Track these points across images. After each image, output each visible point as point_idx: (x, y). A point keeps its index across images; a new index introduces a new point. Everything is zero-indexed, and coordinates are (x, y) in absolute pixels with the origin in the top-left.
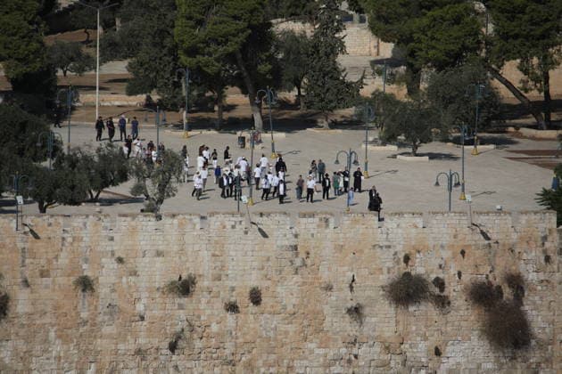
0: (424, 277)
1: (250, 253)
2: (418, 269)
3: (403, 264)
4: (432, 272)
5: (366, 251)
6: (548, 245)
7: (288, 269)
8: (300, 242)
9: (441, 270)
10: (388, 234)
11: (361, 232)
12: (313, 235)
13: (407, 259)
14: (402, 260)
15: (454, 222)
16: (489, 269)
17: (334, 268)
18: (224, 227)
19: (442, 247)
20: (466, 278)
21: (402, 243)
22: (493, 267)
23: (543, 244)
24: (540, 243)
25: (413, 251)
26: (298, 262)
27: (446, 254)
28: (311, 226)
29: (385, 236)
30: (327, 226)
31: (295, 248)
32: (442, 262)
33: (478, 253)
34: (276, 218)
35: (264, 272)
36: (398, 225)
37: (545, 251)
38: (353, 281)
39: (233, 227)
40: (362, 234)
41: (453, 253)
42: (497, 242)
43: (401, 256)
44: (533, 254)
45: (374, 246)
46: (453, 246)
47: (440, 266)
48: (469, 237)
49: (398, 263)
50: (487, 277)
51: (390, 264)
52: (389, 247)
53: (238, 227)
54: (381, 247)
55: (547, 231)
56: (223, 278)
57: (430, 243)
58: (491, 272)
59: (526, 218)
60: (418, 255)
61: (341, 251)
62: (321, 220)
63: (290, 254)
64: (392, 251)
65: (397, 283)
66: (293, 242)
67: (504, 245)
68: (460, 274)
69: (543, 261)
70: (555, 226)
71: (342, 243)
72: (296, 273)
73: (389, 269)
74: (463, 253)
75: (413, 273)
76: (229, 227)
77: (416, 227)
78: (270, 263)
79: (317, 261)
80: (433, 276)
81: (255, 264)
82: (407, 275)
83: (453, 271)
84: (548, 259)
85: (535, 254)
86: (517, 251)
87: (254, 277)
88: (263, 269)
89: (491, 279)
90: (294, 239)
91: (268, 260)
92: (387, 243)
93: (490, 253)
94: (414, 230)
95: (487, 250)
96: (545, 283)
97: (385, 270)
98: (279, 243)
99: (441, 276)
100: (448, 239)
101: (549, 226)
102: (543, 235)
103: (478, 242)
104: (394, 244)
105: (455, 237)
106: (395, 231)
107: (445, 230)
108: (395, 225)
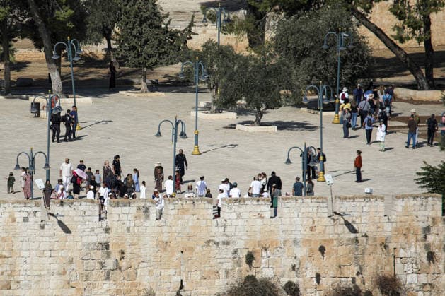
0: (273, 281)
1: (47, 253)
2: (265, 271)
3: (245, 266)
4: (283, 276)
5: (198, 248)
6: (431, 238)
7: (97, 274)
8: (111, 238)
9: (294, 273)
10: (225, 226)
11: (190, 224)
12: (128, 229)
13: (250, 258)
14: (244, 260)
15: (310, 210)
16: (356, 269)
17: (156, 271)
18: (14, 220)
19: (295, 242)
20: (327, 282)
21: (244, 238)
22: (361, 268)
23: (425, 237)
24: (420, 236)
25: (258, 249)
26: (110, 264)
27: (301, 252)
28: (126, 217)
29: (222, 229)
30: (147, 217)
31: (106, 246)
32: (296, 263)
33: (343, 250)
34: (81, 208)
35: (66, 277)
36: (239, 216)
37: (427, 247)
38: (181, 287)
39: (26, 220)
40: (193, 227)
41: (310, 250)
42: (366, 236)
43: (243, 255)
44: (413, 250)
45: (209, 242)
46: (309, 241)
47: (293, 268)
48: (329, 229)
49: (239, 263)
50: (354, 281)
51: (229, 266)
52: (227, 243)
53: (31, 219)
54: (217, 244)
55: (430, 220)
56: (13, 286)
57: (281, 237)
58: (358, 274)
59: (403, 204)
60: (264, 253)
61: (165, 250)
62: (139, 209)
63: (99, 254)
64: (231, 248)
65: (239, 289)
66: (103, 238)
67: (375, 239)
68: (318, 277)
69: (425, 260)
71: (166, 239)
72: (108, 278)
73: (227, 272)
74: (322, 250)
75: (258, 277)
76: (20, 220)
77: (262, 217)
78: (73, 266)
79: (134, 263)
80: (284, 281)
81: (55, 267)
82: (251, 279)
83: (310, 274)
84: (431, 257)
85: (415, 250)
86: (391, 246)
87: (52, 284)
88: (64, 273)
89: (358, 282)
90: (104, 235)
91: (71, 262)
92: (224, 239)
93: (357, 249)
94: (259, 221)
95: (354, 246)
96: (428, 288)
97: (222, 274)
98: (85, 240)
99: (294, 280)
100: (303, 232)
101: (432, 214)
102: (425, 225)
103: (341, 236)
104: (234, 239)
105: (312, 229)
106: (235, 222)
107: (299, 221)
108: (234, 215)
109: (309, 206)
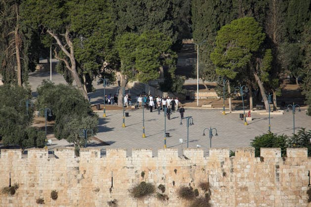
0: (153, 184)
1: (51, 172)
2: (149, 180)
3: (141, 178)
4: (158, 182)
5: (120, 170)
6: (224, 167)
7: (74, 181)
8: (80, 165)
9: (163, 181)
10: (132, 161)
11: (116, 159)
12: (88, 161)
13: (143, 174)
14: (140, 175)
15: (170, 154)
16: (191, 180)
17: (101, 180)
18: (36, 157)
19: (164, 168)
20: (178, 185)
21: (141, 165)
22: (193, 179)
23: (222, 166)
24: (220, 166)
25: (146, 170)
26: (79, 176)
27: (166, 172)
28: (86, 156)
29: (130, 162)
30: (97, 156)
31: (78, 168)
32: (164, 176)
33: (185, 171)
34: (66, 152)
35: (59, 182)
36: (138, 156)
37: (223, 170)
38: (112, 186)
39: (41, 157)
40: (117, 161)
41: (170, 171)
42: (195, 165)
43: (140, 173)
44: (217, 171)
45: (124, 167)
46: (170, 167)
47: (163, 178)
48: (179, 163)
49: (138, 176)
50: (190, 184)
51: (134, 178)
52: (133, 168)
53: (44, 156)
54: (128, 168)
55: (224, 159)
56: (36, 186)
57: (157, 166)
58: (192, 181)
59: (212, 152)
60: (149, 172)
61: (104, 170)
62: (92, 153)
63: (75, 172)
64: (134, 170)
65: (137, 187)
66: (76, 165)
67: (199, 166)
68: (174, 183)
69: (222, 176)
70: (229, 156)
71: (104, 166)
72: (79, 182)
73: (133, 180)
74: (175, 171)
75: (147, 182)
76: (38, 157)
77: (148, 157)
78: (63, 177)
79: (90, 176)
80: (158, 184)
81: (54, 178)
82: (143, 183)
83: (171, 181)
84: (224, 174)
85: (218, 172)
86: (207, 170)
87: (53, 185)
88: (59, 180)
89: (192, 185)
90: (77, 164)
91: (62, 175)
92: (132, 166)
93: (191, 171)
94: (147, 159)
95: (190, 169)
96: (223, 188)
97: (131, 181)
98: (68, 166)
99: (163, 184)
100: (167, 163)
101: (225, 156)
102: (222, 161)
103: (184, 165)
104: (136, 166)
105: (171, 162)
106: (136, 159)
107: (165, 159)
108: (136, 156)
109: (169, 152)
